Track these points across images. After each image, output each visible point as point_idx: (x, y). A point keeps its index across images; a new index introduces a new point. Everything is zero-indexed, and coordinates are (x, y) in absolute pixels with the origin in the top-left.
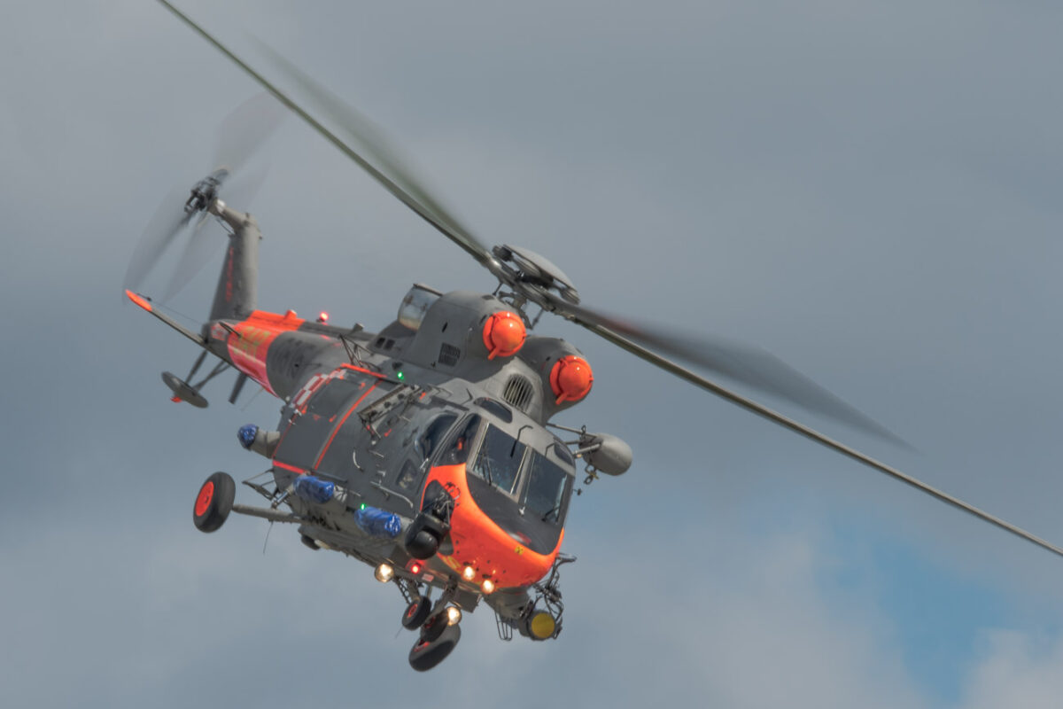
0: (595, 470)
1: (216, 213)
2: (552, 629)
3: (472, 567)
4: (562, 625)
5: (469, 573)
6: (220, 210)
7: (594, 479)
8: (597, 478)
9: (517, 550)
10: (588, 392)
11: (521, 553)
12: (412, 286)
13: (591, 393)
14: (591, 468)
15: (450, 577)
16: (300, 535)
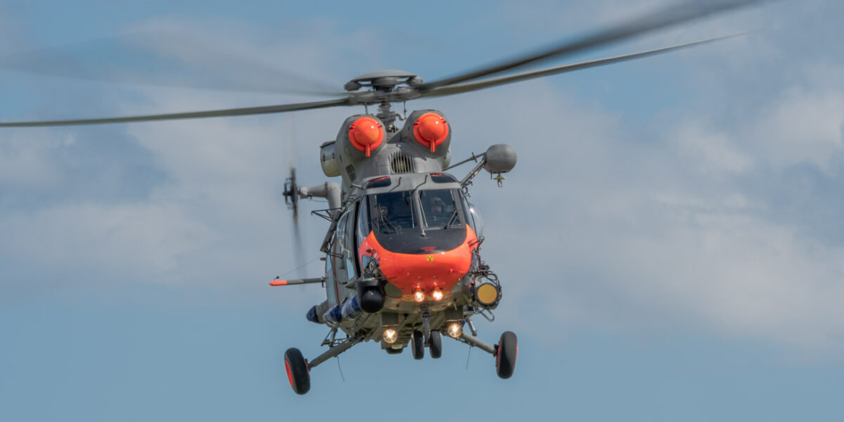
0: (499, 175)
1: (303, 197)
2: (495, 291)
3: (419, 291)
4: (501, 285)
5: (419, 296)
6: (306, 193)
7: (502, 181)
8: (503, 179)
9: (428, 260)
10: (450, 132)
11: (432, 259)
12: (320, 149)
13: (452, 131)
14: (495, 176)
15: (421, 308)
16: (385, 351)
